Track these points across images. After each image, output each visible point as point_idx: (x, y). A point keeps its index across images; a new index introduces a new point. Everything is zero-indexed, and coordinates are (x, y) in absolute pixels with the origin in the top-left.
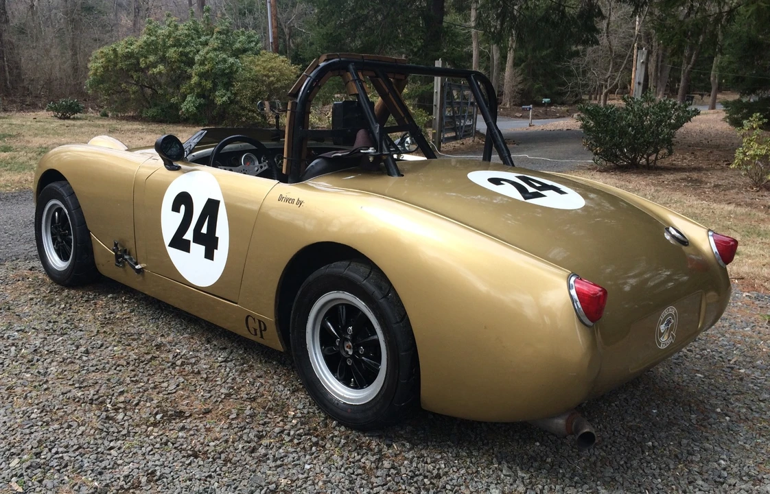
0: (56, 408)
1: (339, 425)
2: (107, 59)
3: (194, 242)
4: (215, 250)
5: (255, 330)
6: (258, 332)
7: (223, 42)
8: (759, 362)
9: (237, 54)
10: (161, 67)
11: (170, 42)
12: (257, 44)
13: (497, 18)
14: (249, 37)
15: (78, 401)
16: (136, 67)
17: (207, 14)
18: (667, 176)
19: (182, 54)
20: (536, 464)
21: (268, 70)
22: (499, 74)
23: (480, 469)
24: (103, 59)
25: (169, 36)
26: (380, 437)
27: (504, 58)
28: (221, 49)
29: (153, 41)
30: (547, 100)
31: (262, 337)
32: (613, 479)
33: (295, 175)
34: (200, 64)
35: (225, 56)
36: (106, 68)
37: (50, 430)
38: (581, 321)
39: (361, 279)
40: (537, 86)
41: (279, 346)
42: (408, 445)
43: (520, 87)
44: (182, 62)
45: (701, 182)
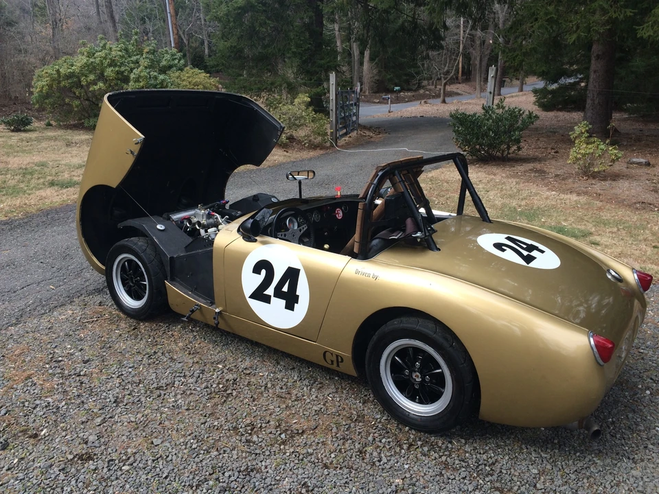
0: (206, 437)
1: (411, 429)
2: (51, 78)
3: (274, 296)
4: (296, 304)
5: (332, 361)
6: (335, 363)
7: (152, 61)
8: (649, 343)
9: (164, 70)
10: (101, 84)
11: (106, 63)
12: (179, 60)
13: (364, 28)
14: (172, 55)
15: (217, 429)
16: (78, 85)
17: (136, 37)
18: (519, 167)
19: (118, 73)
20: (549, 446)
21: (193, 85)
22: (359, 68)
23: (517, 455)
24: (47, 79)
25: (105, 58)
26: (441, 436)
27: (362, 53)
28: (151, 67)
29: (92, 62)
30: (397, 88)
31: (338, 366)
32: (600, 451)
33: (364, 254)
34: (135, 82)
35: (155, 74)
36: (50, 86)
37: (213, 456)
38: (598, 363)
39: (431, 333)
40: (389, 77)
41: (354, 373)
42: (463, 441)
43: (377, 78)
44: (118, 79)
45: (544, 172)
